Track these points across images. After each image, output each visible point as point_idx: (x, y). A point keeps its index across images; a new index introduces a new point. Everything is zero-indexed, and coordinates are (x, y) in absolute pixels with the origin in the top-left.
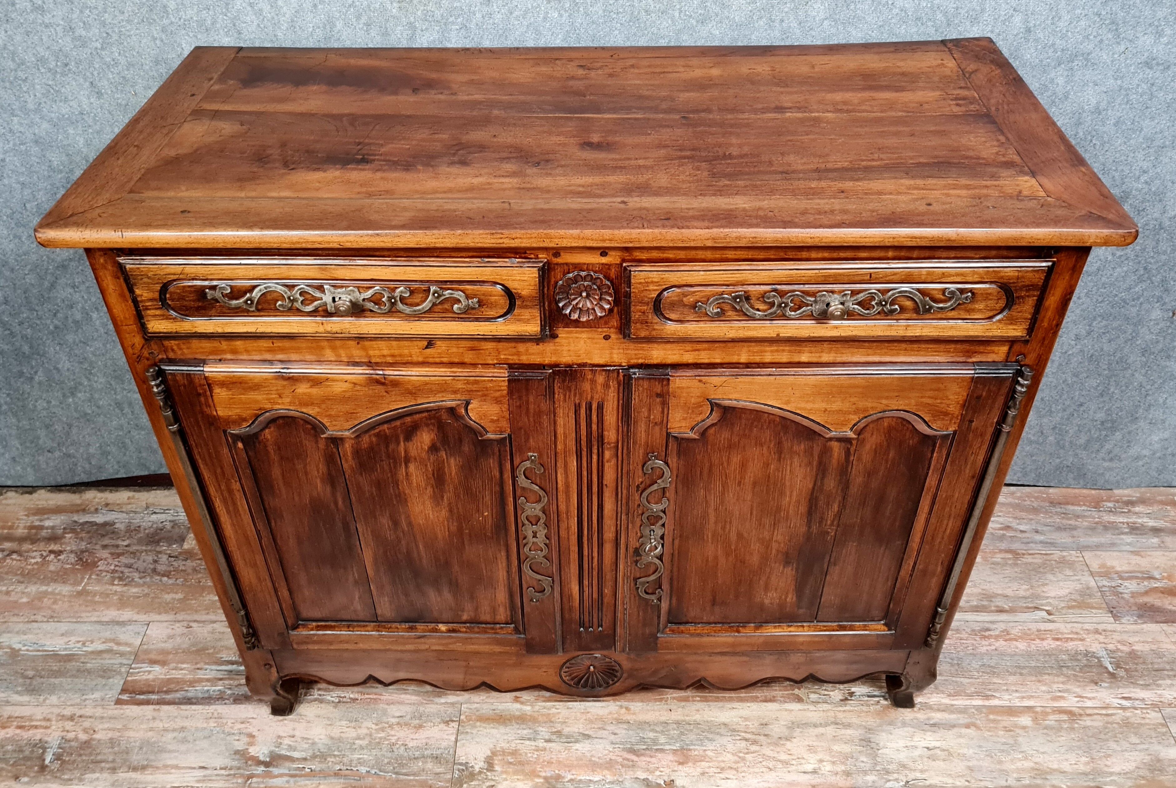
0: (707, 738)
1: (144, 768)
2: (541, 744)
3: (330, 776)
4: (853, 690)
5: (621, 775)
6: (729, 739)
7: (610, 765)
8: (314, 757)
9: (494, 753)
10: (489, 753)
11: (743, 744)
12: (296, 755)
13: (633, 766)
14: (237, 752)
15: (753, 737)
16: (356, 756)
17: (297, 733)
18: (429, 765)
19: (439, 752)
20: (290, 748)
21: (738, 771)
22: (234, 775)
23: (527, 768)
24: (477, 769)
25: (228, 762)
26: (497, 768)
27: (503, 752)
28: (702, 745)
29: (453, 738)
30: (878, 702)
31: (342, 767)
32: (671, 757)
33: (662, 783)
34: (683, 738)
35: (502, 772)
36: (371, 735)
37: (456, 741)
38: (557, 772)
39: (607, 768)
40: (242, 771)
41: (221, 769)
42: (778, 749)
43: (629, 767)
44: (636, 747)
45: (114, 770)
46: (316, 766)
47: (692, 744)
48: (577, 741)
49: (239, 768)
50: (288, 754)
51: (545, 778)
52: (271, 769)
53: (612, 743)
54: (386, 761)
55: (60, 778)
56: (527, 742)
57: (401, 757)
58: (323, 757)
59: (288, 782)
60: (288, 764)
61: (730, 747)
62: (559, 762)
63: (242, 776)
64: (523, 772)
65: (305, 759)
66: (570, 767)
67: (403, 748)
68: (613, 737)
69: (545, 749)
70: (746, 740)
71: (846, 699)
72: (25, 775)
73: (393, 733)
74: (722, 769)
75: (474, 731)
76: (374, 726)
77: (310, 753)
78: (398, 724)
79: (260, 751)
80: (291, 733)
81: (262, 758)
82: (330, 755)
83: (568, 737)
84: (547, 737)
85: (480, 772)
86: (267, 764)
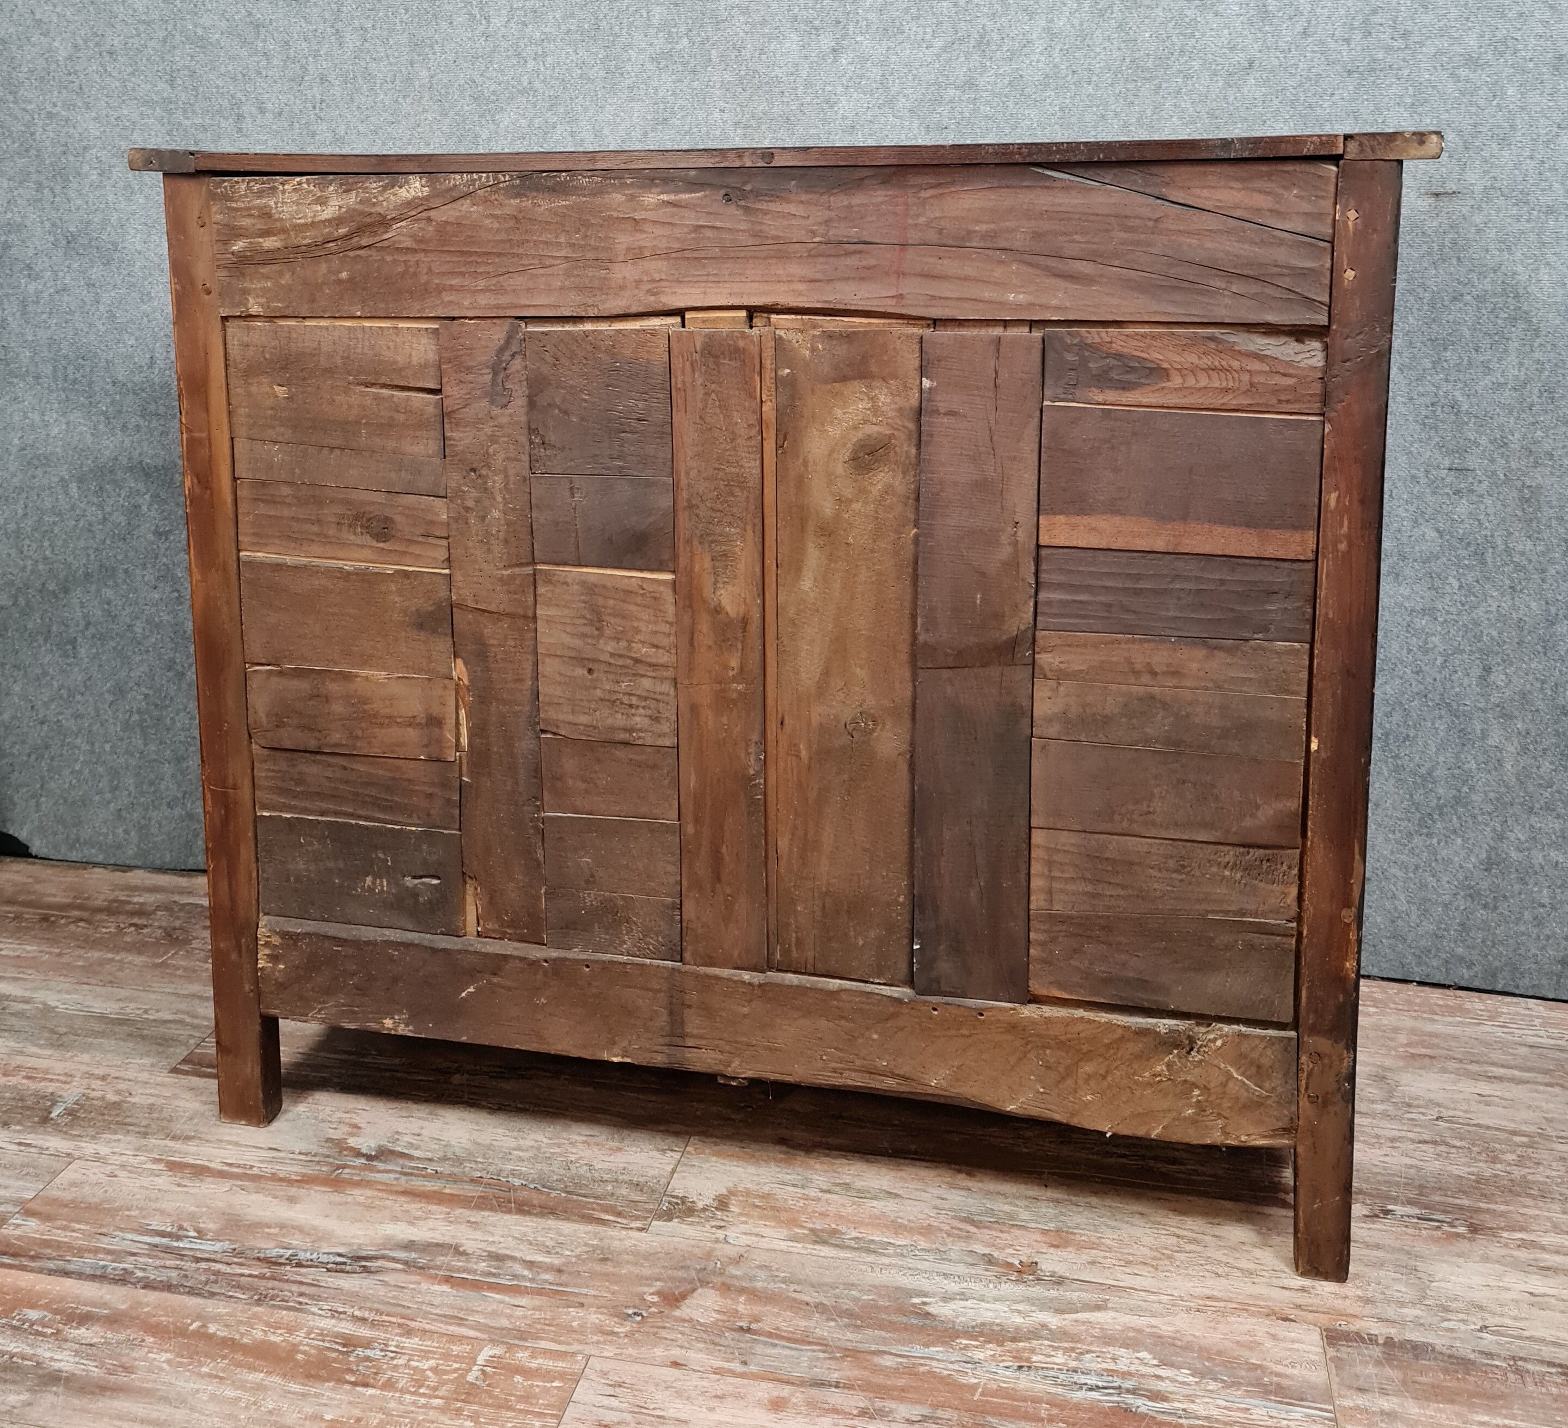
0: (1108, 1226)
1: (188, 1138)
2: (813, 1193)
3: (462, 1181)
4: (1390, 1207)
5: (945, 1244)
6: (1149, 1231)
7: (927, 1231)
8: (445, 1159)
9: (732, 1193)
10: (725, 1192)
11: (1174, 1240)
12: (417, 1153)
13: (968, 1237)
14: (329, 1140)
15: (1194, 1235)
16: (509, 1167)
17: (424, 1132)
18: (624, 1191)
19: (642, 1179)
20: (411, 1145)
21: (1157, 1269)
22: (319, 1162)
23: (784, 1216)
24: (700, 1205)
25: (314, 1148)
26: (732, 1208)
27: (748, 1193)
28: (1096, 1231)
29: (669, 1168)
30: (1439, 1227)
31: (484, 1175)
32: (1038, 1237)
33: (1017, 1263)
34: (1062, 1218)
35: (741, 1214)
36: (539, 1148)
37: (674, 1171)
38: (833, 1226)
39: (920, 1234)
40: (331, 1160)
41: (300, 1153)
42: (1237, 1255)
43: (960, 1237)
44: (976, 1218)
45: (145, 1135)
46: (444, 1168)
47: (1077, 1228)
48: (875, 1198)
49: (328, 1156)
50: (406, 1151)
51: (811, 1230)
52: (375, 1163)
53: (936, 1208)
54: (555, 1177)
55: (66, 1133)
56: (791, 1189)
57: (580, 1177)
58: (459, 1161)
59: (396, 1179)
60: (401, 1161)
61: (1147, 1240)
62: (841, 1217)
63: (331, 1164)
64: (776, 1219)
65: (430, 1160)
66: (857, 1224)
67: (586, 1168)
68: (938, 1202)
69: (819, 1199)
70: (1178, 1237)
71: (1377, 1216)
72: (19, 1123)
73: (574, 1150)
74: (1130, 1262)
75: (708, 1165)
76: (545, 1140)
77: (441, 1154)
78: (585, 1142)
79: (366, 1143)
80: (417, 1131)
81: (364, 1151)
82: (470, 1161)
83: (859, 1191)
84: (825, 1187)
85: (704, 1210)
86: (369, 1157)
